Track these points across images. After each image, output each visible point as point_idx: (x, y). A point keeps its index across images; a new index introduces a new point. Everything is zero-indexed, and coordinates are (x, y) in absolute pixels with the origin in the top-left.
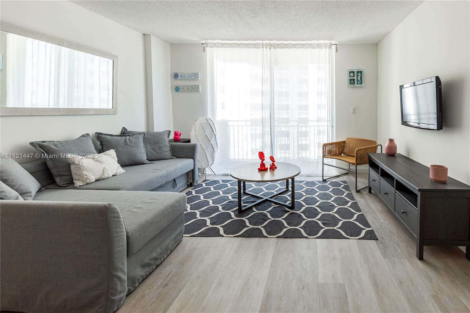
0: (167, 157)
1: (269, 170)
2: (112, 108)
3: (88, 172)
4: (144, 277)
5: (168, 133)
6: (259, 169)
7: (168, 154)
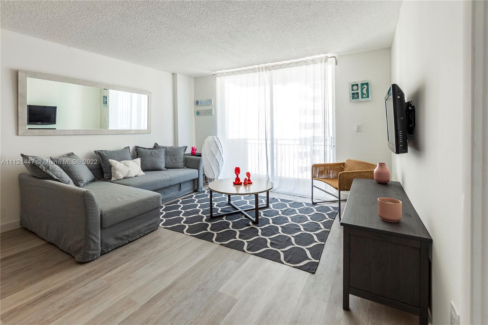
0: (180, 167)
1: (243, 184)
2: (147, 129)
3: (119, 172)
4: (116, 246)
5: (185, 148)
6: (234, 183)
7: (182, 164)
